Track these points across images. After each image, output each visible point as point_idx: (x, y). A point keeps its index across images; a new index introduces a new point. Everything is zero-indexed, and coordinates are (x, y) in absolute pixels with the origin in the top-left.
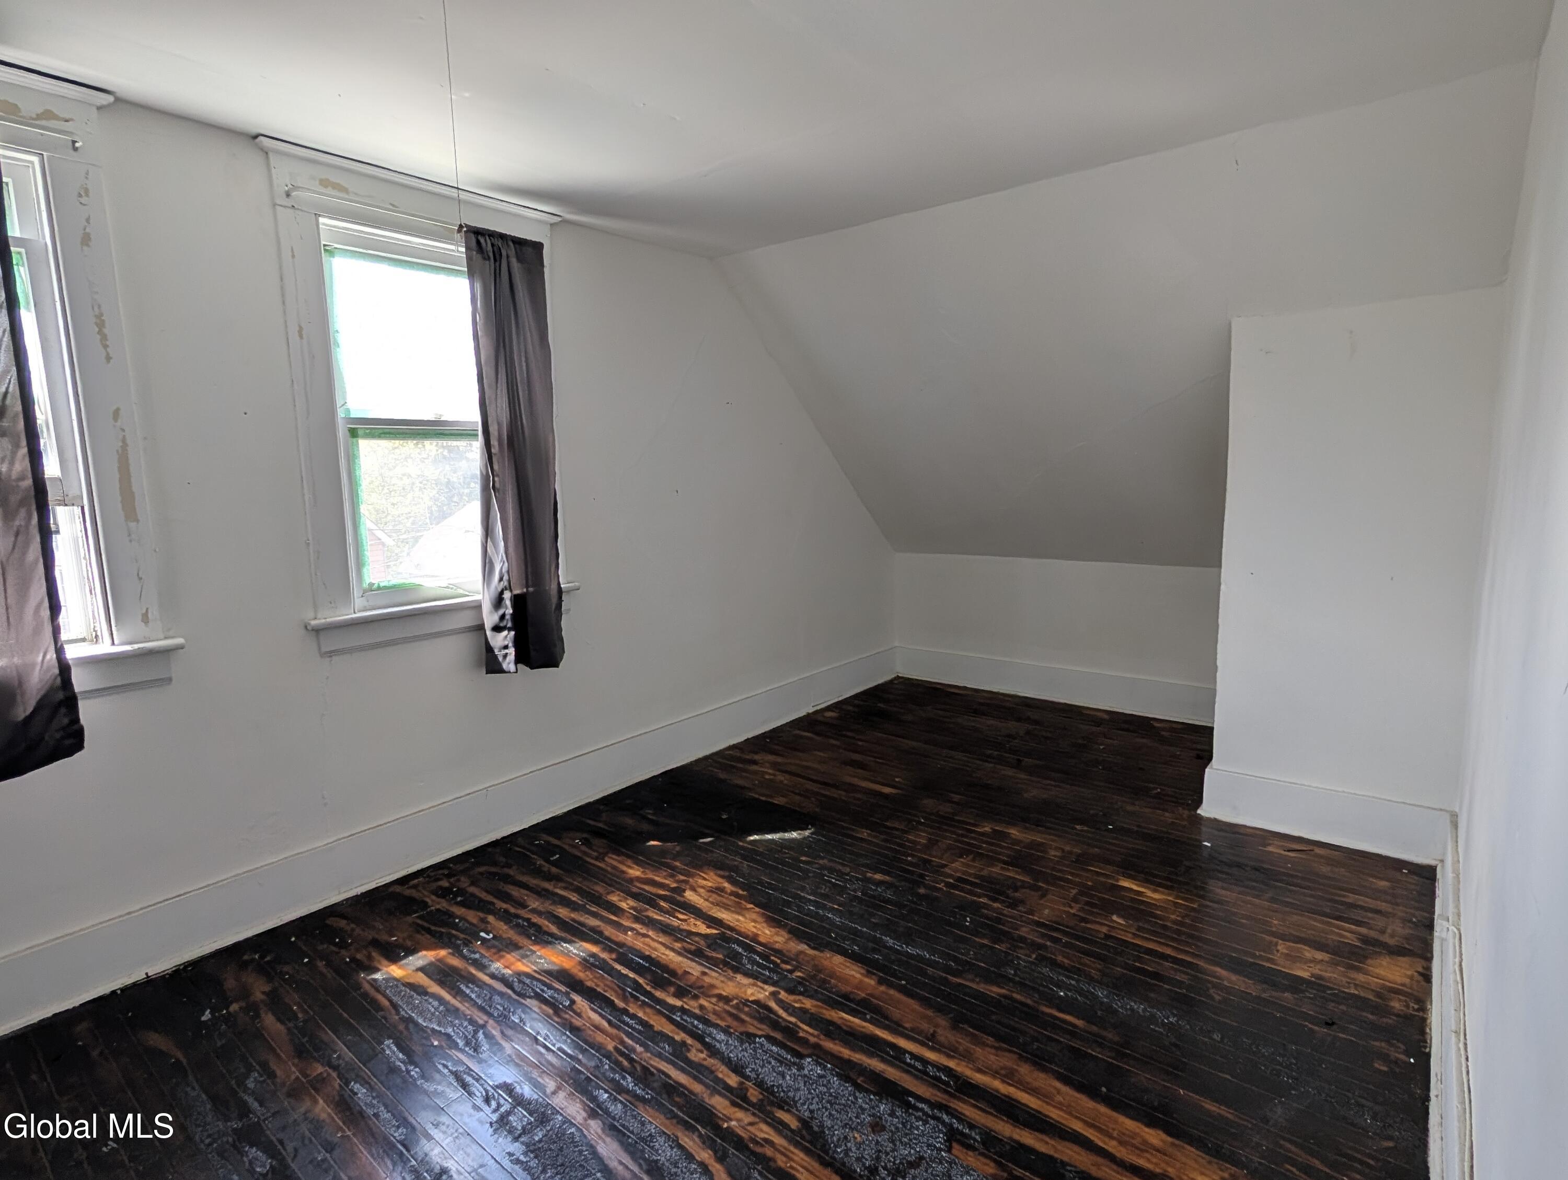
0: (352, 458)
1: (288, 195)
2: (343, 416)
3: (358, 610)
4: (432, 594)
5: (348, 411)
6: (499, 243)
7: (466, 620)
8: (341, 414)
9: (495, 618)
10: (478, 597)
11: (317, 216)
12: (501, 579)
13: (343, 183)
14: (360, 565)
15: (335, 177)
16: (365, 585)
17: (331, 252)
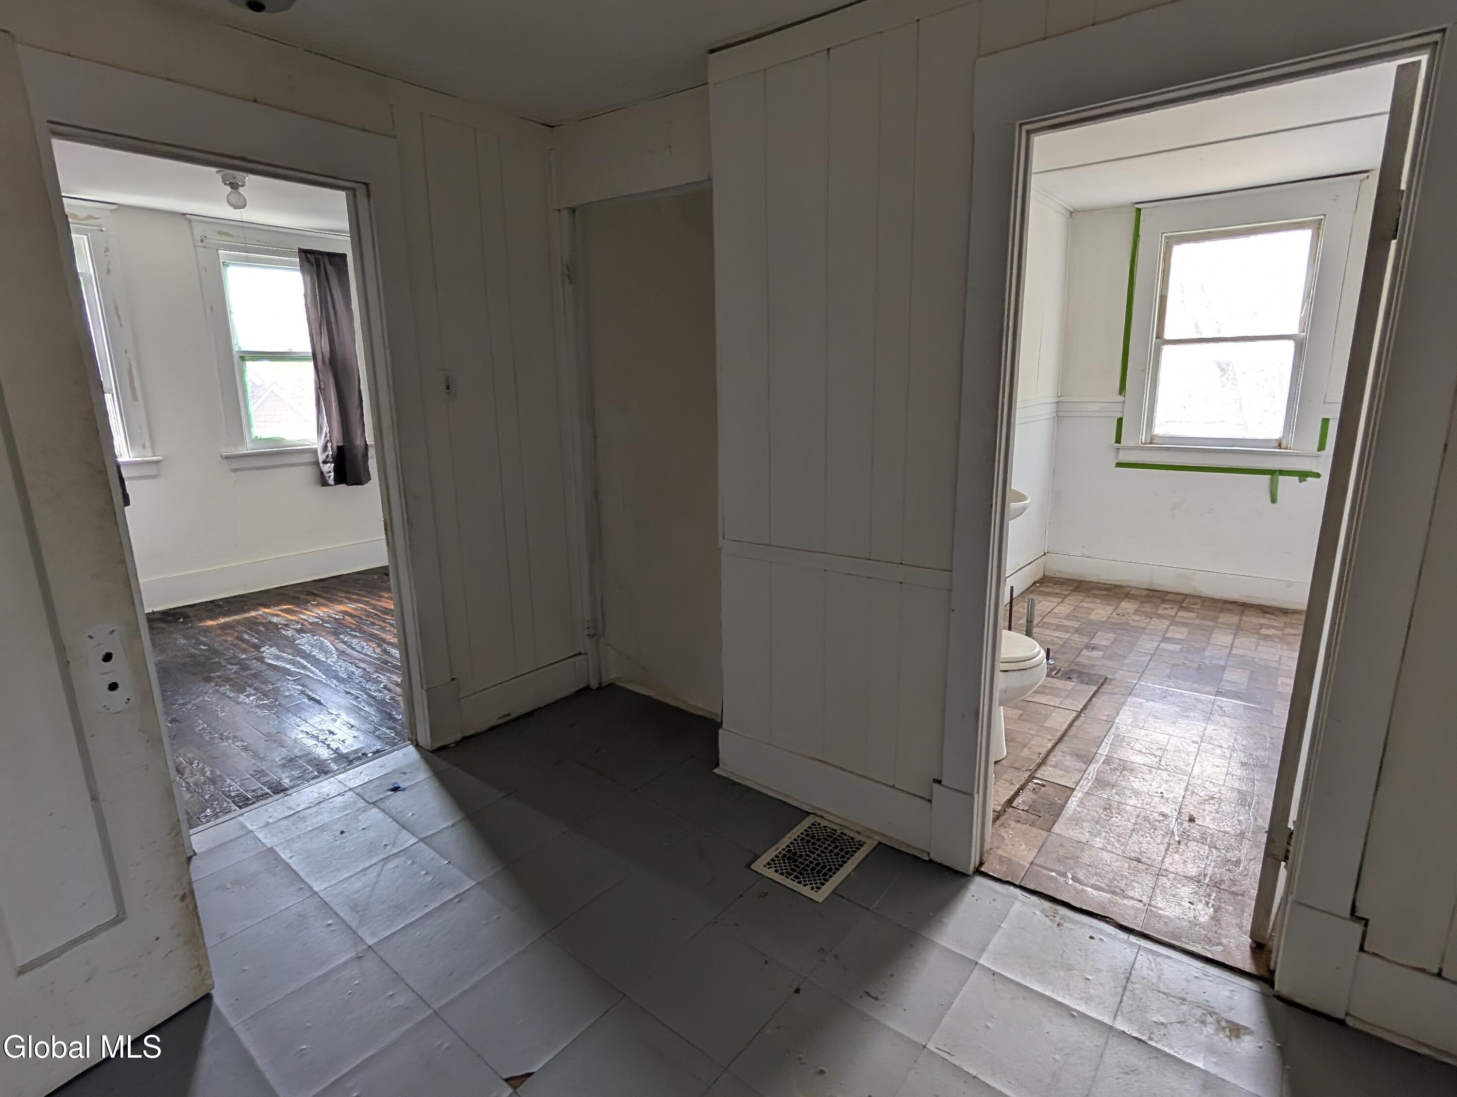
0: (242, 372)
1: (202, 241)
2: (237, 349)
3: (248, 448)
4: (290, 443)
5: (239, 347)
6: (319, 257)
7: (308, 458)
8: (236, 349)
9: (324, 456)
10: (316, 446)
11: (217, 250)
12: (326, 436)
13: (231, 232)
14: (249, 426)
15: (225, 230)
16: (253, 437)
17: (226, 265)
